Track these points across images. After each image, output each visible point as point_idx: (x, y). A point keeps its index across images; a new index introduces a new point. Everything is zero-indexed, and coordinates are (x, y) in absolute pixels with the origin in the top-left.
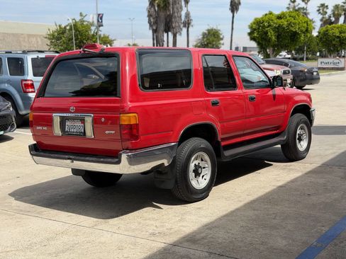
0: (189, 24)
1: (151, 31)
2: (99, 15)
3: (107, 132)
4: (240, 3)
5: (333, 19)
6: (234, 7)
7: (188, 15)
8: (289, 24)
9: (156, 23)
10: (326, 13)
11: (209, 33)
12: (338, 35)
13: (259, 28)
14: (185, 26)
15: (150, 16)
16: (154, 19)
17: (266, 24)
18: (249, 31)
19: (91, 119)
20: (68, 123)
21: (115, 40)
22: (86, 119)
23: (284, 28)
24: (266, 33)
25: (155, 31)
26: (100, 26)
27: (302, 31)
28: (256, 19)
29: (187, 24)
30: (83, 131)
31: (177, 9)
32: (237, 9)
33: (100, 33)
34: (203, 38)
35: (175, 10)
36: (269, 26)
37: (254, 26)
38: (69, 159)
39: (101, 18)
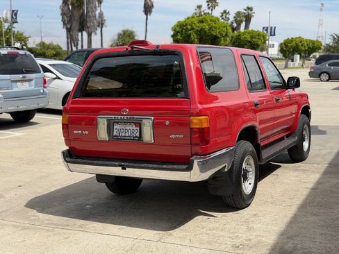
0: (102, 24)
1: (65, 30)
2: (13, 11)
3: (173, 136)
4: (153, 6)
5: (235, 25)
6: (148, 9)
7: (101, 15)
8: (210, 28)
9: (70, 21)
10: (229, 19)
11: (124, 34)
12: (249, 39)
13: (182, 31)
14: (99, 26)
15: (63, 14)
16: (67, 17)
17: (189, 27)
18: (172, 33)
19: (151, 122)
20: (116, 127)
21: (30, 37)
22: (144, 121)
23: (205, 32)
24: (189, 36)
25: (69, 30)
26: (13, 23)
27: (221, 35)
28: (179, 22)
29: (101, 24)
30: (138, 135)
31: (92, 9)
32: (150, 12)
33: (13, 29)
34: (119, 38)
35: (90, 9)
36: (192, 29)
37: (178, 29)
38: (119, 166)
39: (16, 15)
